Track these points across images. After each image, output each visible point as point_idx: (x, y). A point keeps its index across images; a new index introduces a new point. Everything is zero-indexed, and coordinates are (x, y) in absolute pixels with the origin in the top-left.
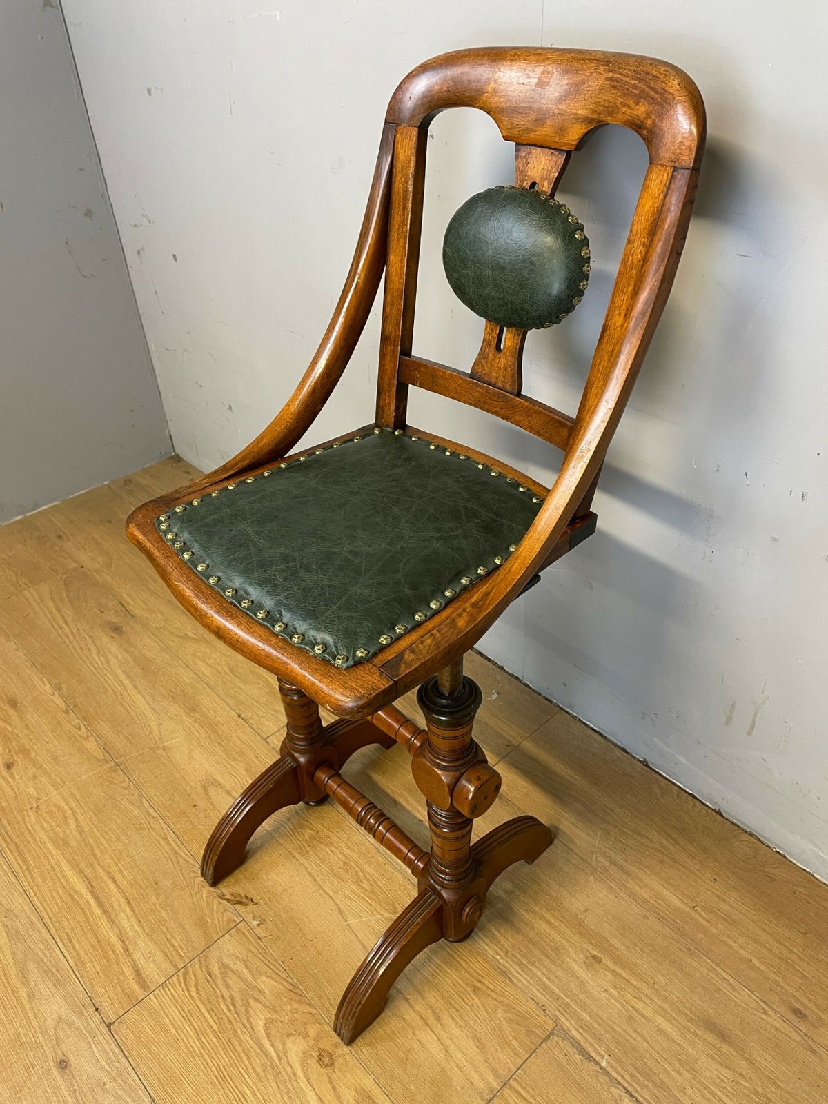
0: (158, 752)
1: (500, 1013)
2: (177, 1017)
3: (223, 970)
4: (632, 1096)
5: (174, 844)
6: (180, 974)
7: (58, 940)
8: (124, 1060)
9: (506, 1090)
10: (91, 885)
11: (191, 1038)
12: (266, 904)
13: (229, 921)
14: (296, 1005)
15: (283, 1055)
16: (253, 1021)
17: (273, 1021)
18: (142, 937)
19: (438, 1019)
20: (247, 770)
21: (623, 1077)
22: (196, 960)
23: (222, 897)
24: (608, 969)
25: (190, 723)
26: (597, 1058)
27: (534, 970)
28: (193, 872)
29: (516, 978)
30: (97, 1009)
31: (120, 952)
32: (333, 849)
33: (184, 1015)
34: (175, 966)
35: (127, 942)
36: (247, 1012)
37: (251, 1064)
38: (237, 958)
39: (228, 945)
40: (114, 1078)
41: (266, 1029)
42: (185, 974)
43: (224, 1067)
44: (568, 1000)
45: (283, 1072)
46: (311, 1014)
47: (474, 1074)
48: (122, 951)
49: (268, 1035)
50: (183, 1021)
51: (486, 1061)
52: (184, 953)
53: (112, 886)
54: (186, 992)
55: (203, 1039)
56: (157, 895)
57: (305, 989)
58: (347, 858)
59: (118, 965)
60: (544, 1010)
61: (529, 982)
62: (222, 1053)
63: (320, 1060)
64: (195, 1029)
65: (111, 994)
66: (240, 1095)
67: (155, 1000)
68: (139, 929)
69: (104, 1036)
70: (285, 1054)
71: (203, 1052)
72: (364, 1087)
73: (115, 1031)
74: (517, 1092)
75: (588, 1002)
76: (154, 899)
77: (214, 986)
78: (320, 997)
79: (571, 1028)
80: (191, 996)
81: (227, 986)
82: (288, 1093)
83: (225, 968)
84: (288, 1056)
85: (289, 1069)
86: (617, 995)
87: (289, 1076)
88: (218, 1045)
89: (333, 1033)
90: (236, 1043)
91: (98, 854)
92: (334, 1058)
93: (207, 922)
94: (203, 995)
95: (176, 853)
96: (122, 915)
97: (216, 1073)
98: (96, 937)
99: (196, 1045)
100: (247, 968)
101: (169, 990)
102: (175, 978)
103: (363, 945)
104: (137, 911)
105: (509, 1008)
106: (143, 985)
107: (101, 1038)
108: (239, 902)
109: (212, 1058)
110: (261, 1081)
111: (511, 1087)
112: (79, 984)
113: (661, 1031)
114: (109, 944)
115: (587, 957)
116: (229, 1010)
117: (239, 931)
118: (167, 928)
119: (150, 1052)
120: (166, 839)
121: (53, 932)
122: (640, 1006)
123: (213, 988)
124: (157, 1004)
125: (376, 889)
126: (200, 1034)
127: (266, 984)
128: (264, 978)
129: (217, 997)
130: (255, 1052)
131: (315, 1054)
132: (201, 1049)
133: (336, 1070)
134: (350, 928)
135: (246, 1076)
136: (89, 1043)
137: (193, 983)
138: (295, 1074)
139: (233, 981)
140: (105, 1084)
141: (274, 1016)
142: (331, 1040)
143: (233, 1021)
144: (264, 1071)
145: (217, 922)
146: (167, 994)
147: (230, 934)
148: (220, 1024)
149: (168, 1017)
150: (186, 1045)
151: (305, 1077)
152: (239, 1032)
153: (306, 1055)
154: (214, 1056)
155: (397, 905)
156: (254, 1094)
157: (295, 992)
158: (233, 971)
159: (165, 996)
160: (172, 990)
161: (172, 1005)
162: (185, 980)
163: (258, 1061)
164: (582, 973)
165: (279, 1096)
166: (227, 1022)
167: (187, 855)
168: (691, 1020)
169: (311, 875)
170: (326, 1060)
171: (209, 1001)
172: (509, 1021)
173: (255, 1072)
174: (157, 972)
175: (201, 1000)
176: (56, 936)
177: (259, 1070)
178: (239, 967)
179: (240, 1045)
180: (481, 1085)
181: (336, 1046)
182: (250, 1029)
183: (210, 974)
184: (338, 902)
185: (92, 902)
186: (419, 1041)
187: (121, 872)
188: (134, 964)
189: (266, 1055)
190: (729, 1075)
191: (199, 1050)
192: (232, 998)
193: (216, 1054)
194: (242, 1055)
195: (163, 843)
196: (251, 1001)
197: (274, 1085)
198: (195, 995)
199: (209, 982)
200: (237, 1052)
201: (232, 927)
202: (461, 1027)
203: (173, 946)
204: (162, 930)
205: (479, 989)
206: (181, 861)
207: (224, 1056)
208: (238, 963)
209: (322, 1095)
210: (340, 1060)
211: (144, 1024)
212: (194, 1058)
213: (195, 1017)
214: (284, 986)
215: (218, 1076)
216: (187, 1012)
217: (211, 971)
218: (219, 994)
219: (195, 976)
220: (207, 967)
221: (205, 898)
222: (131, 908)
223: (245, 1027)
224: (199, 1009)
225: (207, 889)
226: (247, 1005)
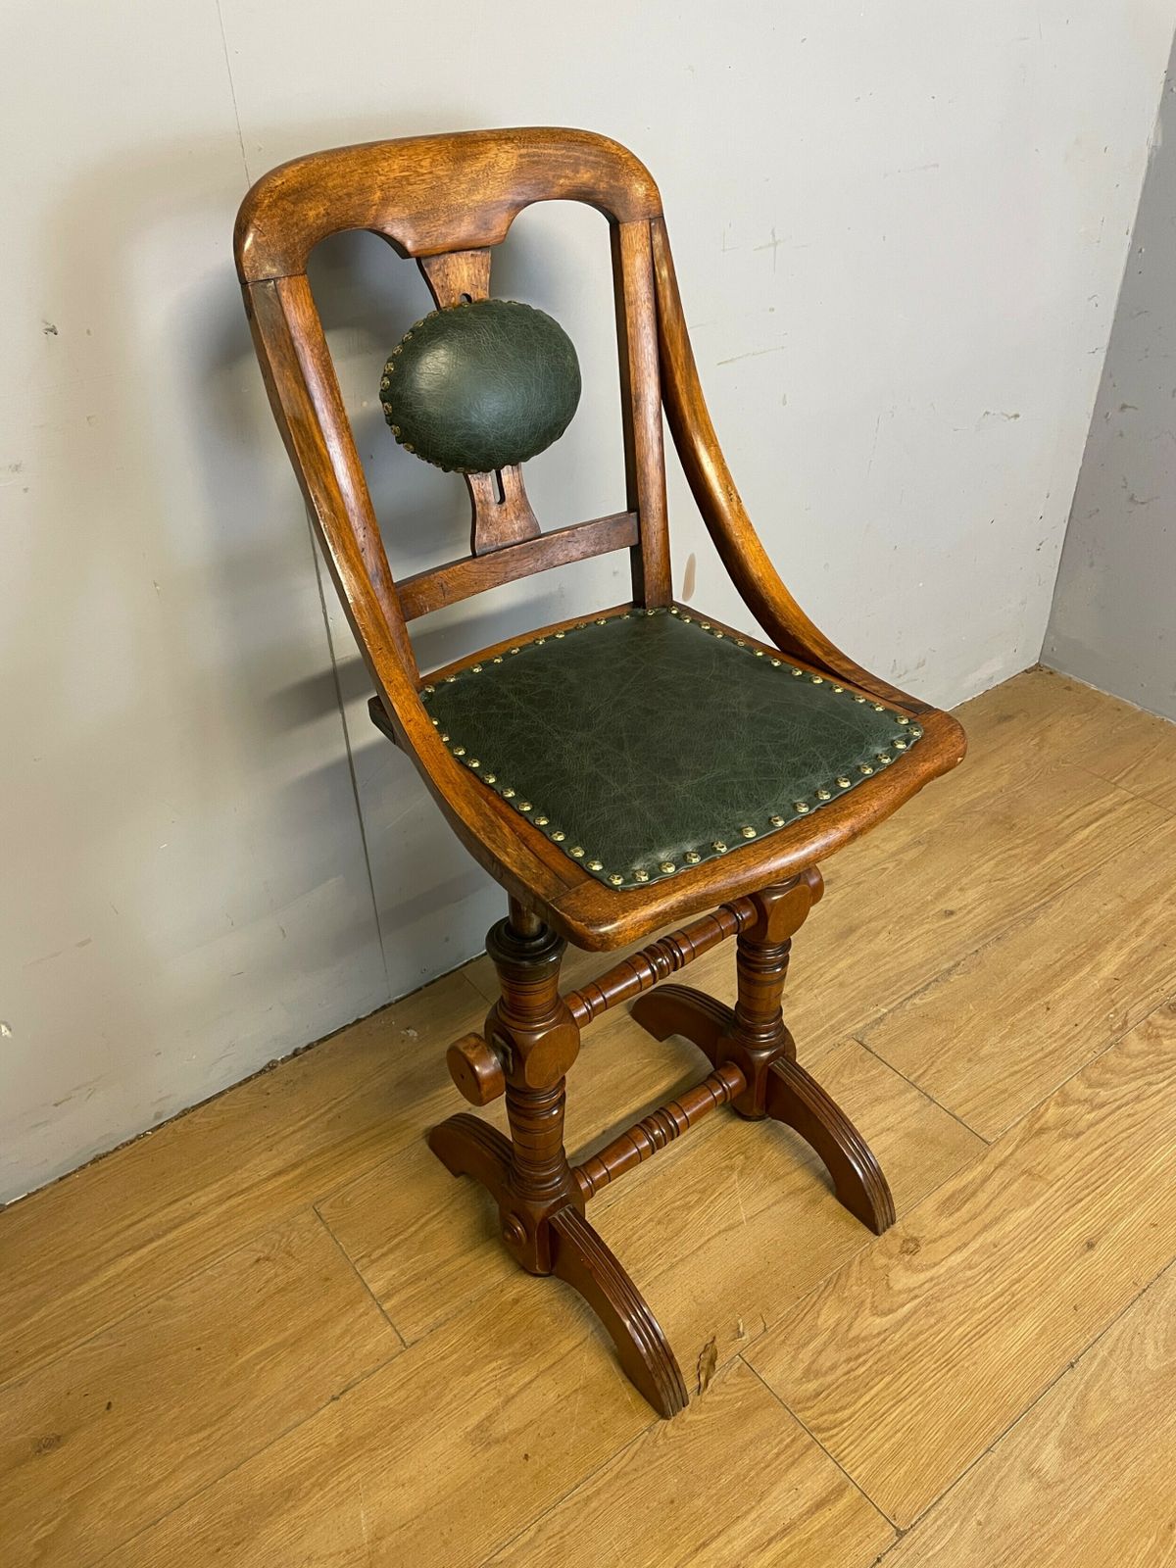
0: (383, 1551)
1: (845, 1080)
2: (880, 1432)
3: (812, 1377)
4: (911, 997)
5: (600, 1484)
6: (819, 1437)
8: (944, 1501)
9: (919, 1085)
11: (905, 1409)
12: (715, 1325)
13: (740, 1374)
14: (852, 1280)
15: (911, 1293)
16: (876, 1332)
17: (874, 1307)
18: (764, 1509)
20: (467, 1373)
22: (799, 1416)
23: (702, 1389)
25: (323, 1497)
26: (880, 1014)
28: (655, 1442)
30: (879, 1560)
31: (788, 1542)
32: (635, 1238)
33: (875, 1425)
34: (808, 1447)
35: (773, 1533)
36: (864, 1339)
37: (927, 1330)
38: (794, 1358)
39: (777, 1372)
40: (970, 1512)
41: (885, 1314)
42: (819, 1429)
43: (935, 1363)
44: (826, 1026)
45: (931, 1292)
46: (861, 1262)
47: (907, 1109)
48: (785, 1539)
49: (891, 1311)
50: (885, 1422)
51: (893, 1097)
52: (789, 1436)
54: (846, 1424)
56: (692, 1496)
57: (832, 1270)
58: (651, 1220)
59: (809, 1539)
60: (839, 1045)
61: (811, 1053)
62: (918, 1367)
63: (913, 1253)
64: (894, 1405)
65: (854, 1541)
66: (964, 1341)
67: (859, 1469)
68: (753, 1515)
69: (916, 1540)
70: (910, 1290)
71: (920, 1392)
72: (936, 1207)
73: (907, 1523)
74: (919, 1077)
75: (828, 1011)
76: (699, 1502)
77: (834, 1386)
78: (840, 1253)
79: (854, 1027)
80: (850, 1418)
81: (833, 1367)
82: (953, 1286)
83: (809, 1373)
84: (912, 1286)
85: (927, 1286)
87: (935, 1285)
88: (909, 1374)
89: (883, 1237)
90: (905, 1350)
92: (908, 1238)
93: (739, 1409)
94: (848, 1399)
95: (617, 1476)
96: (725, 1552)
97: (944, 1371)
99: (915, 1401)
100: (808, 1343)
101: (843, 1451)
102: (826, 1445)
103: (774, 1204)
104: (720, 1528)
106: (839, 1491)
107: (919, 1543)
108: (712, 1362)
109: (927, 1379)
110: (945, 1317)
111: (916, 1081)
113: (850, 967)
116: (865, 1362)
117: (753, 1360)
118: (750, 1470)
119: (929, 1465)
120: (588, 1500)
122: (828, 977)
123: (838, 1387)
124: (863, 1466)
125: (701, 1186)
126: (902, 1395)
127: (828, 1316)
128: (820, 1322)
129: (848, 1380)
130: (913, 1326)
131: (907, 1258)
132: (917, 1395)
133: (921, 1235)
134: (752, 1217)
135: (942, 1334)
136: (928, 1560)
137: (832, 1417)
138: (932, 1279)
139: (825, 1361)
140: (979, 1523)
141: (868, 1305)
142: (889, 1239)
143: (878, 1356)
144: (933, 1314)
145: (741, 1393)
147: (761, 1371)
148: (882, 1373)
149: (883, 1445)
150: (915, 1415)
151: (933, 1267)
152: (890, 1347)
153: (909, 1267)
154: (924, 1375)
156: (960, 1324)
157: (836, 1282)
158: (813, 1362)
159: (853, 1454)
160: (842, 1447)
161: (864, 1444)
162: (829, 1429)
163: (922, 1322)
165: (957, 1296)
166: (880, 1364)
167: (623, 1458)
168: (839, 946)
169: (672, 1267)
170: (911, 1246)
171: (855, 1391)
172: (852, 1074)
173: (935, 1324)
174: (819, 1474)
175: (855, 1402)
177: (932, 1321)
178: (806, 1355)
179: (906, 1344)
180: (917, 1105)
181: (895, 1235)
182: (887, 1333)
183: (818, 1394)
184: (717, 1230)
188: (808, 1512)
189: (915, 1312)
190: (884, 934)
191: (920, 1397)
192: (849, 1360)
193: (921, 1375)
194: (918, 1340)
195: (594, 1505)
196: (851, 1335)
197: (946, 1303)
198: (847, 1413)
199: (829, 1395)
200: (915, 1348)
201: (749, 1370)
203: (778, 1455)
204: (753, 1478)
206: (632, 1466)
207: (923, 1363)
208: (800, 1356)
209: (950, 1251)
210: (910, 1231)
211: (893, 1480)
212: (929, 1403)
213: (878, 1408)
214: (829, 1295)
215: (947, 1369)
216: (872, 1419)
217: (813, 1394)
218: (846, 1377)
219: (822, 1415)
220: (808, 1399)
221: (702, 1417)
222: (714, 1538)
223: (884, 1341)
224: (867, 1403)
225: (687, 1415)
226: (857, 1340)
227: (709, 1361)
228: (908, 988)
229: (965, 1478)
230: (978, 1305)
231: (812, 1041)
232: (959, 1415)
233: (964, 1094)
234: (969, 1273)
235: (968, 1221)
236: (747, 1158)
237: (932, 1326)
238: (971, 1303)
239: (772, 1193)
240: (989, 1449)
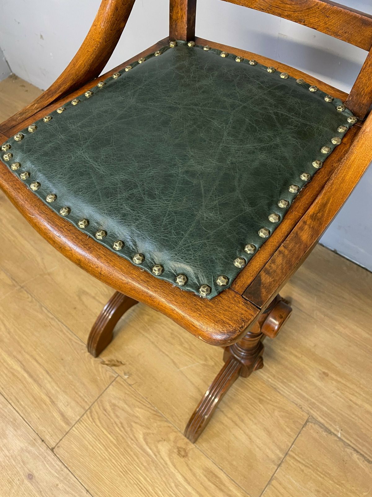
0: (45, 277)
1: (276, 413)
2: (92, 439)
3: (113, 407)
4: (357, 452)
5: (67, 334)
6: (88, 412)
7: (10, 401)
8: (65, 469)
9: (288, 458)
10: (23, 365)
11: (103, 451)
12: (130, 364)
13: (111, 377)
14: (159, 423)
15: (158, 453)
16: (136, 436)
17: (148, 434)
18: (61, 393)
19: (242, 421)
21: (351, 442)
22: (96, 403)
23: (103, 363)
24: (333, 379)
26: (335, 433)
27: (292, 385)
28: (83, 349)
29: (282, 391)
30: (43, 441)
31: (50, 404)
33: (95, 437)
35: (52, 398)
36: (131, 430)
37: (140, 461)
38: (120, 399)
39: (113, 392)
40: (62, 481)
41: (145, 439)
42: (91, 412)
43: (125, 465)
44: (313, 400)
45: (159, 464)
46: (169, 427)
47: (268, 450)
49: (147, 443)
50: (95, 441)
51: (274, 442)
52: (88, 400)
53: (35, 364)
54: (94, 423)
55: (109, 450)
56: (64, 366)
57: (163, 413)
58: (172, 330)
59: (50, 412)
60: (301, 408)
61: (289, 392)
62: (122, 457)
63: (179, 453)
64: (103, 445)
65: (50, 430)
66: (137, 480)
67: (76, 431)
68: (58, 389)
69: (50, 456)
70: (159, 452)
72: (207, 466)
73: (56, 452)
74: (294, 458)
75: (325, 400)
76: (63, 369)
77: (109, 417)
78: (172, 416)
79: (318, 417)
80: (97, 425)
81: (117, 417)
82: (165, 476)
83: (114, 406)
84: (161, 453)
85: (162, 461)
86: (340, 394)
87: (163, 466)
89: (183, 437)
90: (129, 450)
91: (23, 345)
92: (187, 451)
93: (97, 379)
94: (104, 424)
95: (70, 339)
96: (46, 381)
97: (121, 469)
98: (33, 397)
99: (106, 455)
100: (127, 404)
101: (83, 423)
102: (85, 416)
103: (191, 382)
104: (54, 377)
105: (281, 409)
106: (67, 422)
107: (49, 458)
108: (115, 365)
109: (116, 461)
110: (148, 471)
111: (290, 456)
112: (29, 427)
113: (368, 412)
114: (42, 400)
115: (320, 374)
116: (121, 431)
117: (117, 382)
118: (74, 386)
119: (80, 462)
120: (62, 331)
121: (6, 396)
122: (354, 399)
123: (109, 419)
124: (78, 433)
125: (193, 347)
127: (139, 412)
128: (137, 409)
129: (112, 424)
130: (141, 454)
131: (176, 451)
132: (109, 456)
133: (190, 459)
134: (182, 372)
135: (138, 469)
136: (43, 462)
137: (96, 417)
138: (166, 464)
139: (120, 413)
140: (57, 485)
141: (148, 431)
142: (183, 441)
143: (125, 437)
144: (148, 465)
145: (103, 378)
146: (83, 426)
147: (113, 385)
148: (117, 440)
149: (86, 440)
150: (100, 455)
151: (173, 465)
152: (129, 443)
153: (170, 453)
154: (118, 460)
155: (207, 356)
156: (145, 479)
157: (158, 415)
158: (119, 407)
160: (85, 423)
161: (86, 432)
162: (91, 416)
163: (143, 459)
164: (319, 383)
165: (160, 478)
166: (121, 438)
167: (77, 340)
169: (153, 343)
170: (183, 453)
171: (108, 427)
172: (282, 417)
173: (143, 465)
174: (74, 414)
175: (103, 427)
176: (9, 399)
177: (145, 464)
178: (121, 404)
179: (132, 451)
180: (273, 457)
181: (186, 444)
182: (136, 441)
183: (105, 411)
184: (172, 358)
185: (26, 375)
186: (233, 435)
187: (39, 355)
188: (60, 410)
189: (147, 455)
191: (108, 457)
192: (121, 423)
193: (118, 458)
195: (61, 334)
196: (133, 424)
197: (155, 472)
198: (99, 424)
199: (106, 415)
200: (130, 455)
201: (113, 380)
202: (256, 424)
203: (80, 396)
204: (71, 387)
205: (263, 400)
206: (74, 344)
207: (124, 459)
208: (121, 402)
209: (184, 475)
210: (191, 452)
211: (72, 446)
212: (106, 462)
213: (101, 437)
214: (150, 412)
215: (122, 471)
216: (97, 435)
217: (105, 408)
218: (113, 422)
219: (97, 413)
220: (103, 407)
221: (93, 365)
222: (50, 376)
223: (132, 440)
224: (103, 432)
225: (93, 359)
226: (131, 427)
227: (115, 364)
228: (365, 450)
229: (75, 479)
230: (157, 489)
231: (298, 392)
232: (101, 477)
233: (289, 486)
234: (173, 485)
235: (203, 485)
236: (213, 366)
237: (142, 464)
238: (157, 486)
239: (197, 381)
240: (87, 491)
